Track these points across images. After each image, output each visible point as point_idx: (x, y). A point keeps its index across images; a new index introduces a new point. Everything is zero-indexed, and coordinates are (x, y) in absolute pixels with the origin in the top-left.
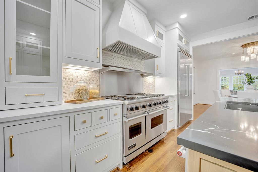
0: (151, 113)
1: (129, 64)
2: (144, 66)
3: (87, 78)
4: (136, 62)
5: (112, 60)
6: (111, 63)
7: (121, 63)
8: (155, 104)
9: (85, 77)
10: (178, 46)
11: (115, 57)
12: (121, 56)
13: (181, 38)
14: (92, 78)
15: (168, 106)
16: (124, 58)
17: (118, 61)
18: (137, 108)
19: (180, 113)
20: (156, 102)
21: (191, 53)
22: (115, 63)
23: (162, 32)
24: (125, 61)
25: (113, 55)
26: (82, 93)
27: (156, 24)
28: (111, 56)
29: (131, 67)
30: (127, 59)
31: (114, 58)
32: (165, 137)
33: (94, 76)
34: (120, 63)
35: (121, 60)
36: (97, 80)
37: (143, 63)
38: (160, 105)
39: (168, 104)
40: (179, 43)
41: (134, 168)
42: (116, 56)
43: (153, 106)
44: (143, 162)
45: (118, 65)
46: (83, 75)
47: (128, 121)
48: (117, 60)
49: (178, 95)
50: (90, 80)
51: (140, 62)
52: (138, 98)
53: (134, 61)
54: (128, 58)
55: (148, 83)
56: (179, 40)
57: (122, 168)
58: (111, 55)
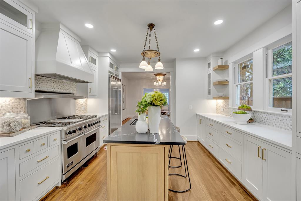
0: (86, 134)
1: (60, 87)
2: (76, 87)
3: (9, 106)
4: (67, 84)
5: (40, 83)
6: (39, 87)
7: (51, 87)
8: (89, 126)
9: (6, 105)
10: (110, 72)
11: (43, 80)
12: (50, 79)
13: (111, 65)
14: (16, 106)
15: (100, 125)
16: (54, 81)
17: (47, 85)
18: (74, 131)
19: (111, 129)
20: (90, 124)
21: (120, 77)
22: (44, 87)
23: (95, 57)
24: (55, 84)
25: (41, 79)
26: (14, 125)
27: (90, 51)
28: (39, 80)
29: (62, 90)
30: (58, 82)
31: (43, 82)
32: (98, 152)
33: (17, 103)
34: (49, 87)
35: (50, 84)
36: (22, 107)
37: (75, 84)
38: (94, 125)
39: (100, 124)
40: (110, 70)
41: (72, 181)
42: (45, 79)
43: (88, 127)
44: (80, 175)
45: (47, 89)
46: (4, 104)
47: (67, 143)
48: (46, 83)
49: (109, 114)
50: (13, 108)
51: (72, 84)
52: (74, 122)
53: (65, 83)
54: (59, 80)
55: (80, 105)
56: (110, 67)
57: (61, 185)
58: (39, 78)
